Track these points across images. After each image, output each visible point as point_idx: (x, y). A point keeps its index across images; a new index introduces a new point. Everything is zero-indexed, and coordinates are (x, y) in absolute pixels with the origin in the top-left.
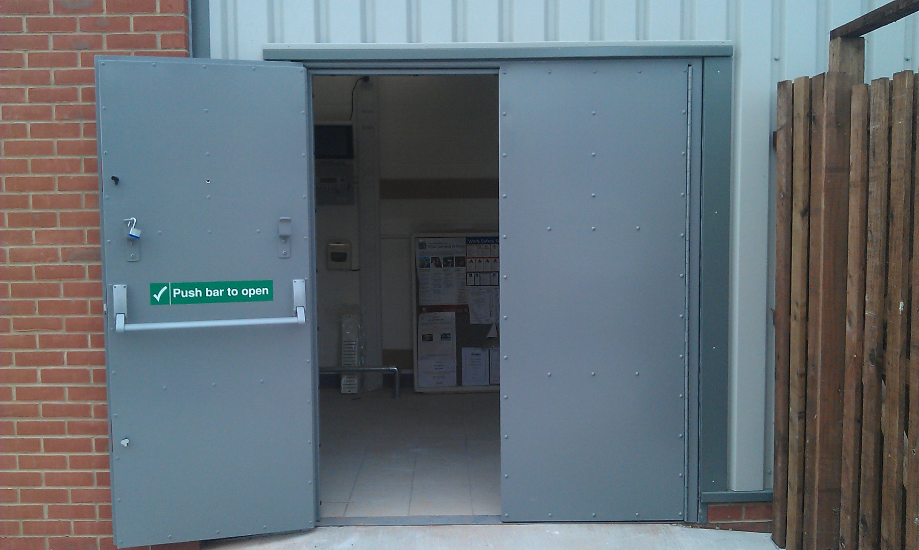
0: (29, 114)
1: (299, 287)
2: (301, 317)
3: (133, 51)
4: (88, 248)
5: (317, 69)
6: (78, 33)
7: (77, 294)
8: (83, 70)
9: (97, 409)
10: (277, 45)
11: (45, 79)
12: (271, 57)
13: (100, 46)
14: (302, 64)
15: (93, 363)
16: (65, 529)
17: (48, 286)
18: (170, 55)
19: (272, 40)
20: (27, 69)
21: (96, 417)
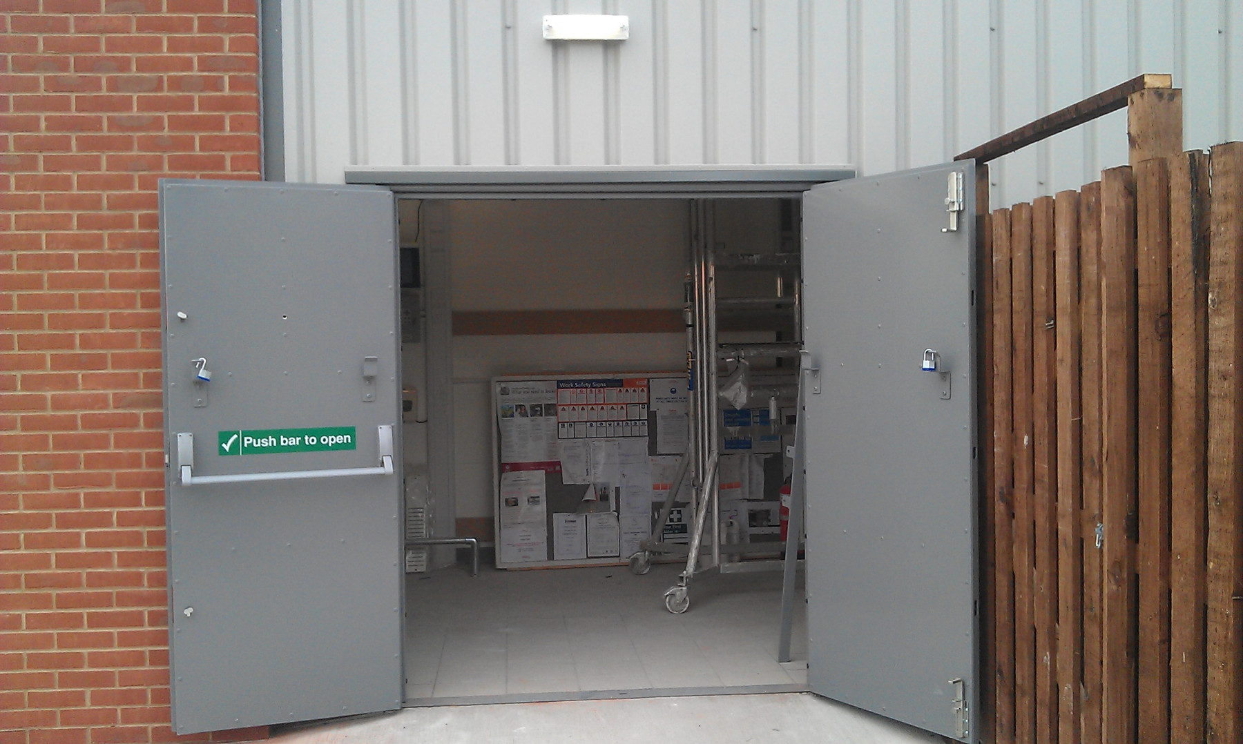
0: (76, 243)
1: (385, 434)
2: (389, 467)
3: (198, 174)
4: (144, 393)
5: (404, 192)
6: (135, 153)
7: (129, 446)
8: (140, 194)
9: (151, 576)
10: (360, 168)
11: (96, 204)
12: (354, 180)
13: (160, 167)
14: (388, 187)
15: (148, 524)
16: (111, 717)
17: (96, 436)
18: (240, 178)
19: (355, 161)
20: (75, 192)
21: (150, 586)
